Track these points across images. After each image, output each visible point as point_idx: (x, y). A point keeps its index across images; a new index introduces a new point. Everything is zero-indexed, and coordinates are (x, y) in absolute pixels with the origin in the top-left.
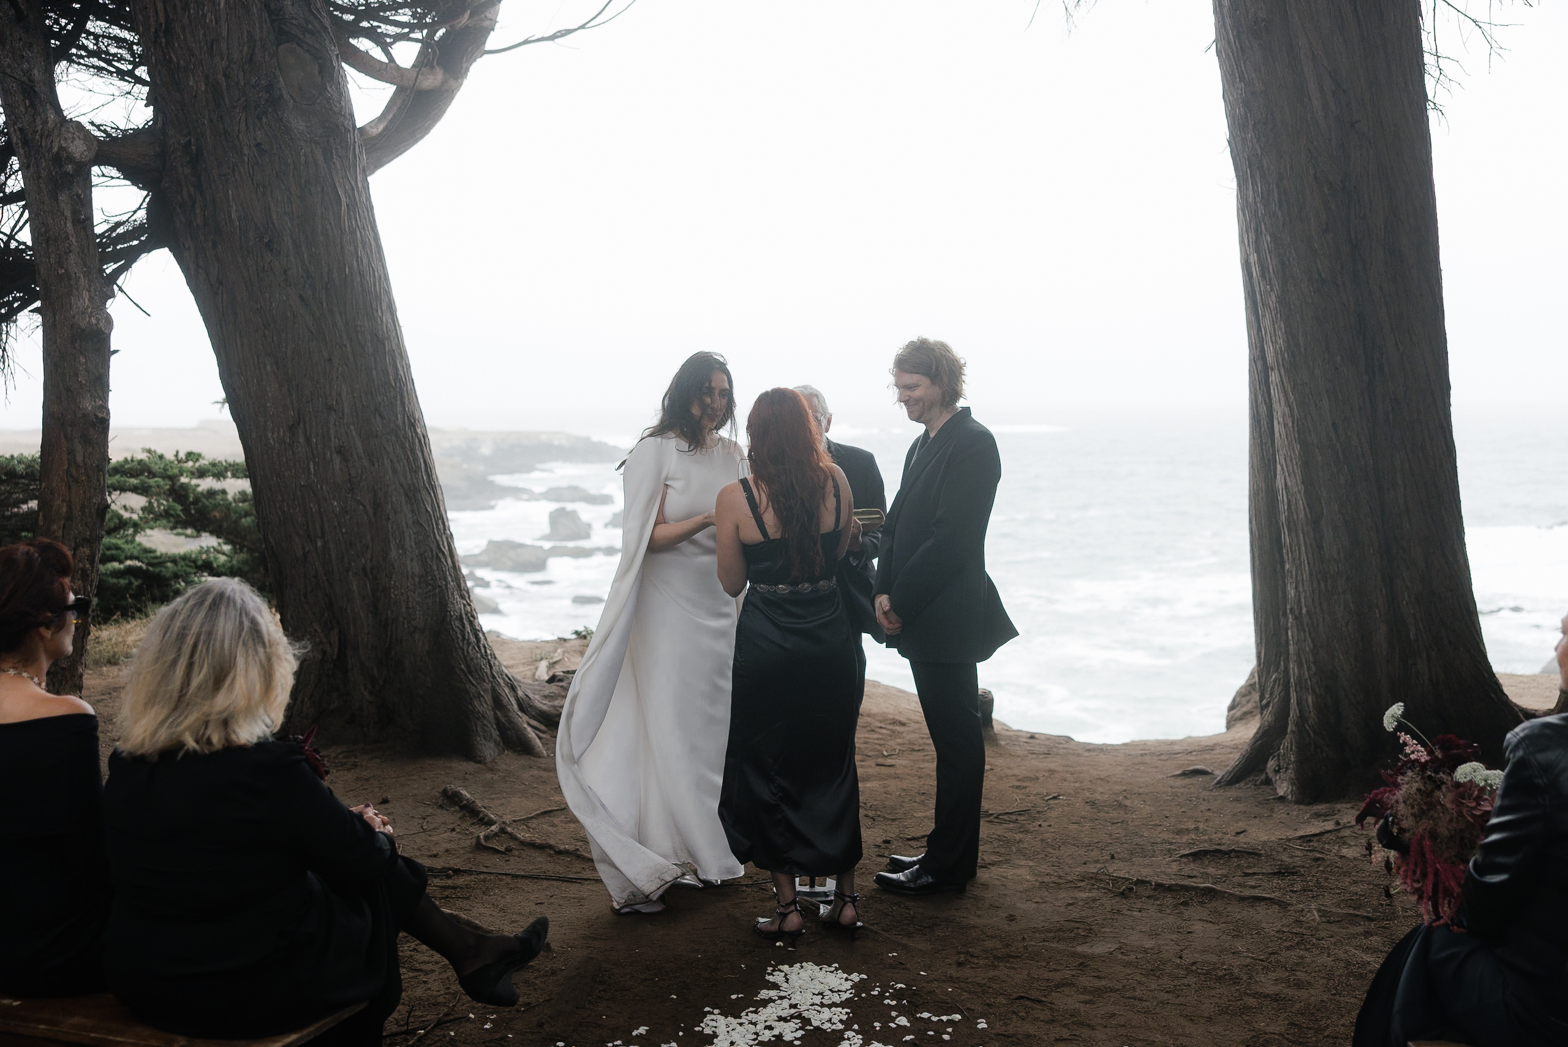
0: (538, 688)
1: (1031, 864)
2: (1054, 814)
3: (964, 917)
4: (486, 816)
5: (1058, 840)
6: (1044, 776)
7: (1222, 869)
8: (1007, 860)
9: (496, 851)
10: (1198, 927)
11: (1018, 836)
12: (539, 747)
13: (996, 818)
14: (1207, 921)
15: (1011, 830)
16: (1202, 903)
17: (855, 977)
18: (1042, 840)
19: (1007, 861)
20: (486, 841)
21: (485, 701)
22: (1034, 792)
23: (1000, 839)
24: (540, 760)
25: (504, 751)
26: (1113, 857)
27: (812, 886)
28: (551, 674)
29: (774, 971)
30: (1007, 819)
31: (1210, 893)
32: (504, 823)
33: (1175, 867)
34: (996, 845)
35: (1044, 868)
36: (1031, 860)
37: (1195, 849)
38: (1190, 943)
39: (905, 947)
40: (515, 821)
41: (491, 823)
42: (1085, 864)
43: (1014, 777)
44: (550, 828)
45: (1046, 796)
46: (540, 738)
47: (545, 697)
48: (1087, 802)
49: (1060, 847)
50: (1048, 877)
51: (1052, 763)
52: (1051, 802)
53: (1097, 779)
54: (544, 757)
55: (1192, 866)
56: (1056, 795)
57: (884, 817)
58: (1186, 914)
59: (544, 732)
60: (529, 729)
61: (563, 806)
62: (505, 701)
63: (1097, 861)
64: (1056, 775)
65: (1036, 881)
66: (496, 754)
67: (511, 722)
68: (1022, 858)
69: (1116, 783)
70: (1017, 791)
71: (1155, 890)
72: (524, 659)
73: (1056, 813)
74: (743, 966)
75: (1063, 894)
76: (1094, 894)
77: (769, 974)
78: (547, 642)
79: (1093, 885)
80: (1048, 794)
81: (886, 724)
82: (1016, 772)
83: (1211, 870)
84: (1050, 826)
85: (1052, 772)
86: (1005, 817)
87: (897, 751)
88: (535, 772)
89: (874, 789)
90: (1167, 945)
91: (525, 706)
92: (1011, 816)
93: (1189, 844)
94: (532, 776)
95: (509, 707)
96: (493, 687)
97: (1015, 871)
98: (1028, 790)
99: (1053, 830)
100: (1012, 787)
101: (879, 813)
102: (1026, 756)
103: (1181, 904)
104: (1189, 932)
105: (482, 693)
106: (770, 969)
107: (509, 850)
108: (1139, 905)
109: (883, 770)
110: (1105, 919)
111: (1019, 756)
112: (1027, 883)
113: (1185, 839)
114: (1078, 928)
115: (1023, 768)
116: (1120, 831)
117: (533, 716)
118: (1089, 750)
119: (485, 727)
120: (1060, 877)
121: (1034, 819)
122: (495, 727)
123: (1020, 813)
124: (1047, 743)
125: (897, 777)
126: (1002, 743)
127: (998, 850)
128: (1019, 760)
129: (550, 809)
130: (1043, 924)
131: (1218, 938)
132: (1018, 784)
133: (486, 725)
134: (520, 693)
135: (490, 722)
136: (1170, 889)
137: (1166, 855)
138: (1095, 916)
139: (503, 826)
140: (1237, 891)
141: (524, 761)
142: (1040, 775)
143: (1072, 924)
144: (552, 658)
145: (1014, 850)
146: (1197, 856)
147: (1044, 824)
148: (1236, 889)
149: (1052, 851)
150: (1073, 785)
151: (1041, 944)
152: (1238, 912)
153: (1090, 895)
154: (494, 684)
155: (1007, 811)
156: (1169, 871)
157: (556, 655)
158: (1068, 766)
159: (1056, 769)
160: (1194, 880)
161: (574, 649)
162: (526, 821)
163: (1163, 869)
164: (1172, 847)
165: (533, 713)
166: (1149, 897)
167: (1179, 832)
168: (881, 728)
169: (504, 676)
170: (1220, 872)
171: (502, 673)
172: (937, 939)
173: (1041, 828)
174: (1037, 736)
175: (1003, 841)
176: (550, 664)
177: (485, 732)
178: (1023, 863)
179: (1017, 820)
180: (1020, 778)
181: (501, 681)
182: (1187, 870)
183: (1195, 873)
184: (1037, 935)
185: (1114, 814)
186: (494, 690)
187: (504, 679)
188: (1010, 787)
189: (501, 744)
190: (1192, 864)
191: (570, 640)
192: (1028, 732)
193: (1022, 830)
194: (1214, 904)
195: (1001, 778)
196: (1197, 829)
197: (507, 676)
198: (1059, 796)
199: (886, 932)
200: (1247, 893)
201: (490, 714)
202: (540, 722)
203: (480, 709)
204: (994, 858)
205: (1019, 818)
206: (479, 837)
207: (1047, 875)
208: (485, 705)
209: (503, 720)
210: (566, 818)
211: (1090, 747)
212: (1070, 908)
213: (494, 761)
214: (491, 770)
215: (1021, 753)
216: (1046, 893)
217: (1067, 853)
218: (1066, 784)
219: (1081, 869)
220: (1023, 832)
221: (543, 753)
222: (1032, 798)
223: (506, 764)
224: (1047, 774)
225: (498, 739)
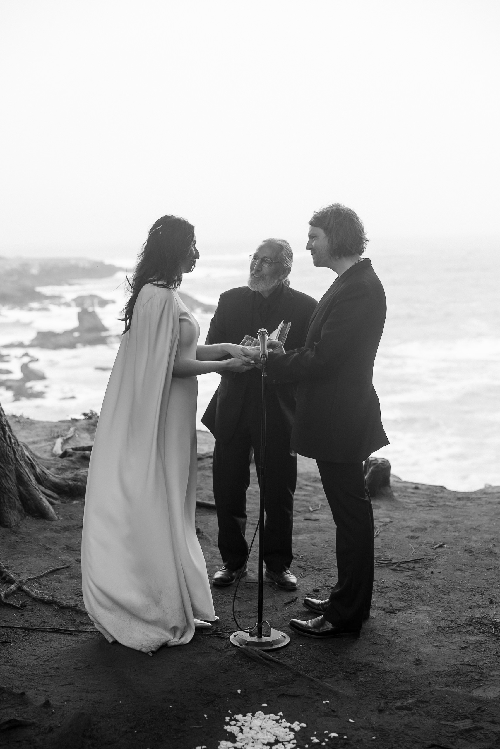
0: (53, 462)
1: (429, 609)
2: (441, 561)
3: (381, 662)
4: (8, 575)
5: (447, 586)
6: (430, 527)
9: (14, 608)
11: (416, 583)
12: (52, 513)
13: (398, 566)
17: (296, 726)
18: (435, 586)
19: (410, 607)
20: (6, 598)
21: (11, 479)
22: (425, 542)
23: (402, 585)
24: (53, 523)
25: (25, 516)
26: (491, 602)
27: (260, 637)
28: (64, 450)
29: (231, 720)
30: (407, 567)
32: (21, 581)
34: (400, 591)
35: (439, 613)
36: (428, 605)
39: (336, 694)
40: (29, 580)
41: (11, 582)
42: (470, 608)
43: (408, 529)
44: (57, 585)
45: (434, 545)
46: (52, 504)
47: (58, 470)
48: (466, 550)
49: (449, 592)
50: (443, 621)
51: (436, 515)
52: (438, 550)
53: (471, 528)
54: (56, 520)
56: (441, 543)
57: (313, 567)
59: (56, 499)
60: (43, 497)
61: (67, 565)
62: (26, 478)
63: (479, 607)
64: (440, 526)
66: (19, 520)
67: (31, 494)
68: (421, 604)
69: (485, 532)
70: (412, 541)
72: (46, 435)
73: (443, 560)
74: (205, 716)
75: (457, 638)
76: (481, 637)
77: (228, 724)
78: (63, 422)
79: (479, 629)
80: (435, 543)
81: (310, 482)
82: (410, 523)
84: (440, 573)
85: (436, 522)
86: (405, 565)
87: (320, 506)
88: (48, 534)
89: (305, 541)
91: (41, 480)
92: (410, 565)
94: (46, 537)
95: (28, 482)
96: (17, 470)
98: (420, 539)
99: (443, 577)
100: (408, 537)
101: (309, 563)
102: (416, 508)
105: (8, 473)
106: (227, 719)
107: (23, 606)
109: (311, 524)
110: (493, 662)
111: (410, 509)
114: (472, 672)
115: (414, 519)
116: (494, 576)
117: (48, 487)
118: (459, 499)
119: (10, 499)
120: (452, 622)
121: (427, 566)
122: (18, 498)
123: (416, 561)
124: (429, 493)
125: (320, 530)
127: (401, 596)
128: (410, 512)
129: (58, 568)
130: (443, 668)
132: (412, 534)
133: (11, 498)
135: (14, 495)
139: (20, 585)
141: (40, 525)
142: (427, 525)
143: (467, 667)
144: (66, 435)
147: (435, 571)
149: (444, 596)
150: (453, 534)
151: (444, 689)
153: (478, 638)
154: (17, 466)
155: (406, 560)
157: (69, 432)
159: (439, 520)
161: (82, 427)
162: (38, 579)
165: (48, 485)
168: (306, 485)
172: (360, 685)
174: (419, 486)
175: (405, 588)
176: (64, 440)
177: (10, 502)
178: (422, 608)
179: (414, 567)
180: (413, 528)
181: (23, 463)
185: (487, 561)
186: (17, 472)
188: (406, 537)
189: (24, 511)
191: (80, 420)
192: (413, 483)
193: (419, 576)
195: (399, 529)
197: (27, 457)
198: (443, 545)
199: (319, 679)
201: (14, 489)
202: (54, 491)
203: (7, 485)
204: (400, 604)
205: (417, 566)
207: (442, 619)
208: (10, 482)
209: (24, 492)
210: (69, 575)
211: (459, 496)
212: (464, 651)
213: (17, 525)
214: (15, 533)
215: (410, 506)
216: (443, 638)
217: (456, 599)
218: (448, 533)
219: (468, 614)
220: (419, 579)
221: (55, 518)
222: (423, 546)
223: (26, 527)
224: (432, 525)
225: (21, 507)
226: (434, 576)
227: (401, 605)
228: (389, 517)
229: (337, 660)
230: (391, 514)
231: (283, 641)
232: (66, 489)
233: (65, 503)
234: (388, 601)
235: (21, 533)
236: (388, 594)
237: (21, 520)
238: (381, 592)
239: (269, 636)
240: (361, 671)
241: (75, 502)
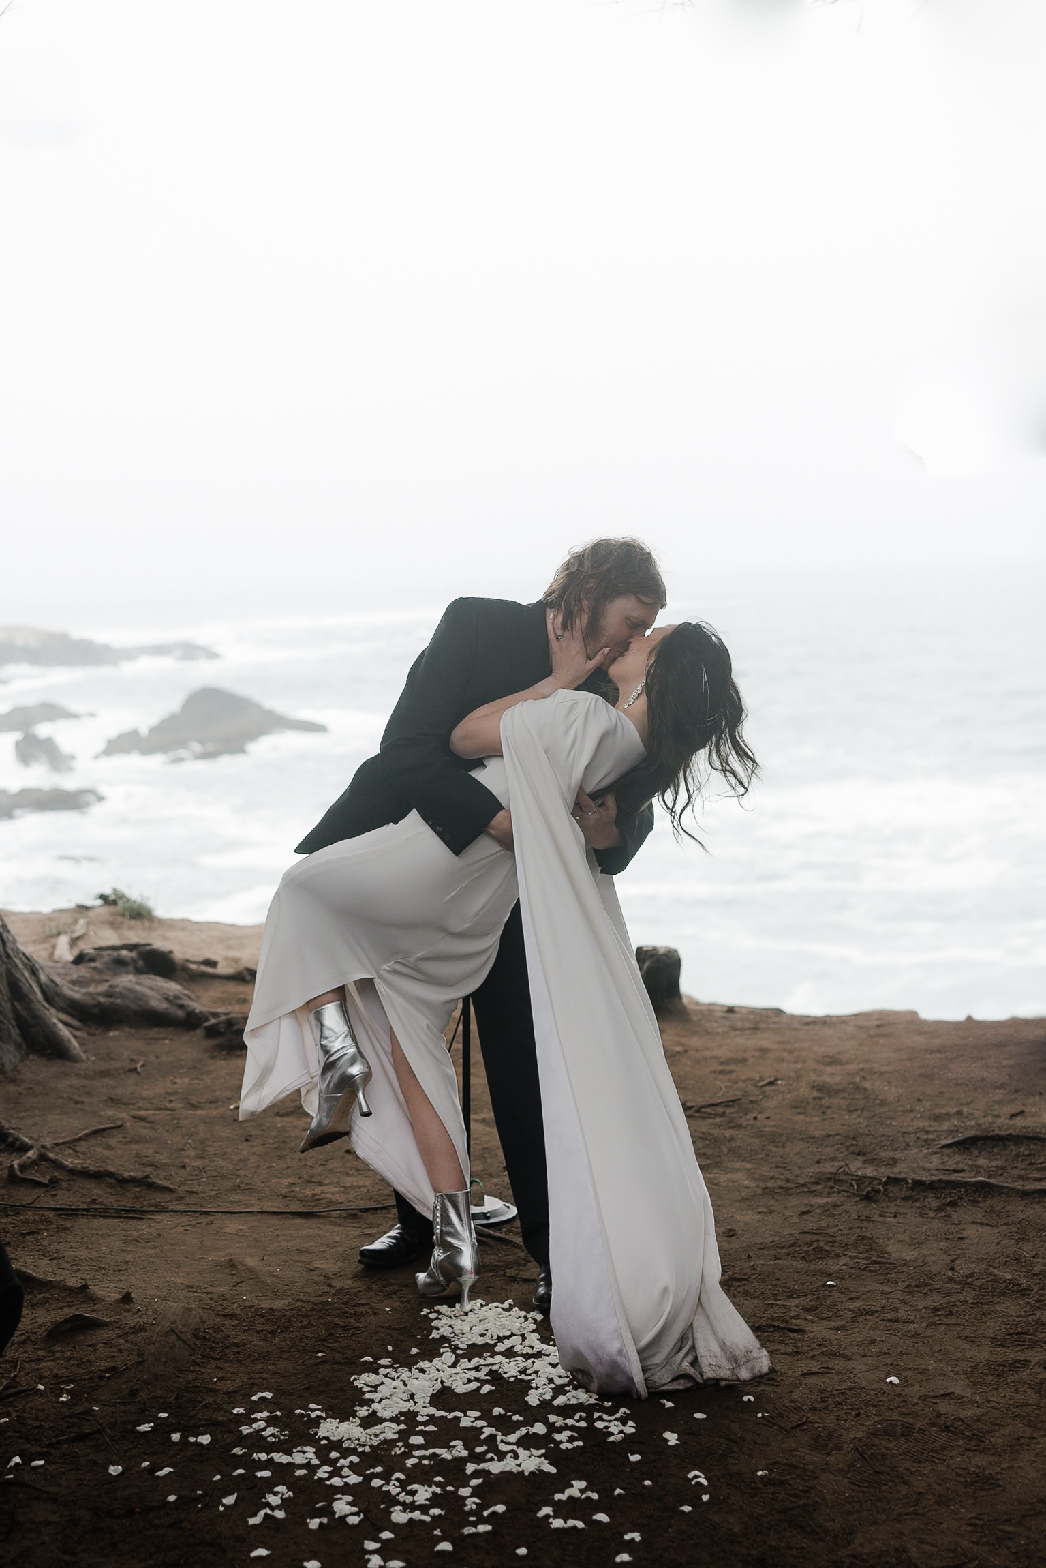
0: (64, 971)
1: (748, 1166)
2: (772, 1103)
4: (18, 1139)
5: (780, 1135)
6: (753, 1057)
7: (997, 1159)
8: (717, 1163)
9: (38, 1184)
10: (971, 1232)
11: (728, 1133)
12: (75, 1048)
13: (698, 1111)
14: (983, 1224)
15: (719, 1126)
16: (975, 1202)
18: (759, 1137)
20: (21, 1171)
22: (744, 1078)
24: (78, 1065)
25: (28, 1055)
28: (76, 952)
30: (713, 1112)
31: (984, 1189)
32: (43, 1147)
33: (935, 1161)
35: (766, 1171)
36: (748, 1162)
37: (960, 1137)
38: (963, 1252)
40: (57, 1144)
41: (25, 1148)
42: (818, 1162)
43: (716, 1060)
44: (106, 1152)
45: (759, 1081)
46: (75, 1037)
47: (73, 982)
48: (813, 1087)
49: (783, 1143)
50: (773, 1181)
51: (763, 1040)
52: (768, 1089)
53: (825, 1057)
54: (83, 1061)
55: (958, 1158)
56: (772, 1079)
58: (954, 1215)
59: (77, 1029)
60: (60, 1025)
61: (118, 1123)
62: (25, 989)
63: (834, 1159)
64: (771, 1055)
65: (756, 1186)
66: (18, 1060)
67: (35, 1016)
68: (736, 1159)
69: (849, 1061)
70: (721, 1077)
71: (912, 1189)
72: (39, 934)
73: (775, 1102)
75: (794, 1201)
76: (835, 1198)
78: (62, 911)
79: (832, 1188)
80: (761, 1079)
82: (717, 1052)
83: (982, 1162)
84: (768, 1118)
85: (764, 1051)
86: (709, 1110)
88: (74, 1081)
90: (933, 1255)
91: (51, 995)
92: (716, 1108)
93: (951, 1132)
94: (70, 1086)
95: (30, 997)
96: (8, 970)
97: (729, 1176)
98: (734, 1076)
99: (773, 1123)
100: (714, 1072)
102: (727, 1034)
103: (948, 1204)
104: (961, 1239)
107: (54, 1183)
108: (893, 1210)
110: (851, 1228)
112: (746, 1190)
113: (945, 1126)
114: (817, 1241)
115: (725, 1048)
117: (62, 1008)
118: (808, 1024)
120: (788, 1180)
121: (746, 1111)
122: (14, 1023)
123: (728, 1104)
124: (751, 1017)
126: (695, 1019)
128: (718, 1038)
129: (102, 1127)
130: (770, 1239)
131: (997, 1244)
132: (721, 1068)
134: (43, 977)
135: (7, 1019)
136: (932, 1187)
137: (922, 1146)
138: (837, 1226)
139: (43, 1151)
140: (1018, 1185)
141: (55, 1067)
142: (748, 1056)
143: (809, 1236)
144: (73, 932)
145: (725, 1150)
146: (966, 1145)
147: (759, 1116)
148: (1017, 1183)
149: (773, 1149)
150: (793, 1065)
151: (772, 1263)
152: (1020, 1210)
153: (829, 1200)
154: (10, 966)
155: (711, 1102)
156: (928, 1165)
157: (78, 927)
158: (783, 1043)
159: (769, 1047)
160: (962, 1174)
161: (100, 919)
162: (71, 1144)
163: (921, 1164)
164: (930, 1136)
165: (62, 1004)
166: (905, 1199)
167: (937, 1118)
169: (21, 955)
170: (994, 1164)
171: (18, 951)
173: (756, 1122)
174: (736, 1009)
175: (709, 1141)
176: (72, 939)
177: (2, 1030)
178: (738, 1165)
179: (724, 1113)
180: (722, 1060)
181: (17, 961)
182: (951, 1164)
183: (961, 1166)
184: (766, 1252)
185: (850, 1100)
186: (9, 974)
187: (21, 959)
188: (711, 1072)
189: (24, 1046)
190: (957, 1156)
191: (94, 907)
192: (725, 1006)
193: (732, 1125)
194: (989, 1202)
195: (697, 1062)
196: (959, 1113)
197: (24, 954)
198: (776, 1080)
200: (1031, 1186)
201: (8, 1008)
202: (74, 1016)
205: (728, 1110)
206: (12, 1166)
207: (772, 1178)
209: (24, 1013)
210: (125, 1138)
211: (809, 1020)
212: (805, 1217)
213: (15, 1069)
214: (13, 1081)
215: (720, 1030)
216: (772, 1202)
217: (794, 1151)
218: (784, 1065)
219: (812, 1170)
220: (732, 1128)
221: (81, 1057)
222: (741, 1084)
223: (32, 1073)
224: (757, 1054)
225: (19, 1039)
226: (758, 1123)
228: (683, 1045)
230: (685, 1040)
232: (96, 1011)
233: (93, 1035)
235: (24, 1081)
237: (21, 1061)
239: (483, 1205)
241: (111, 1034)
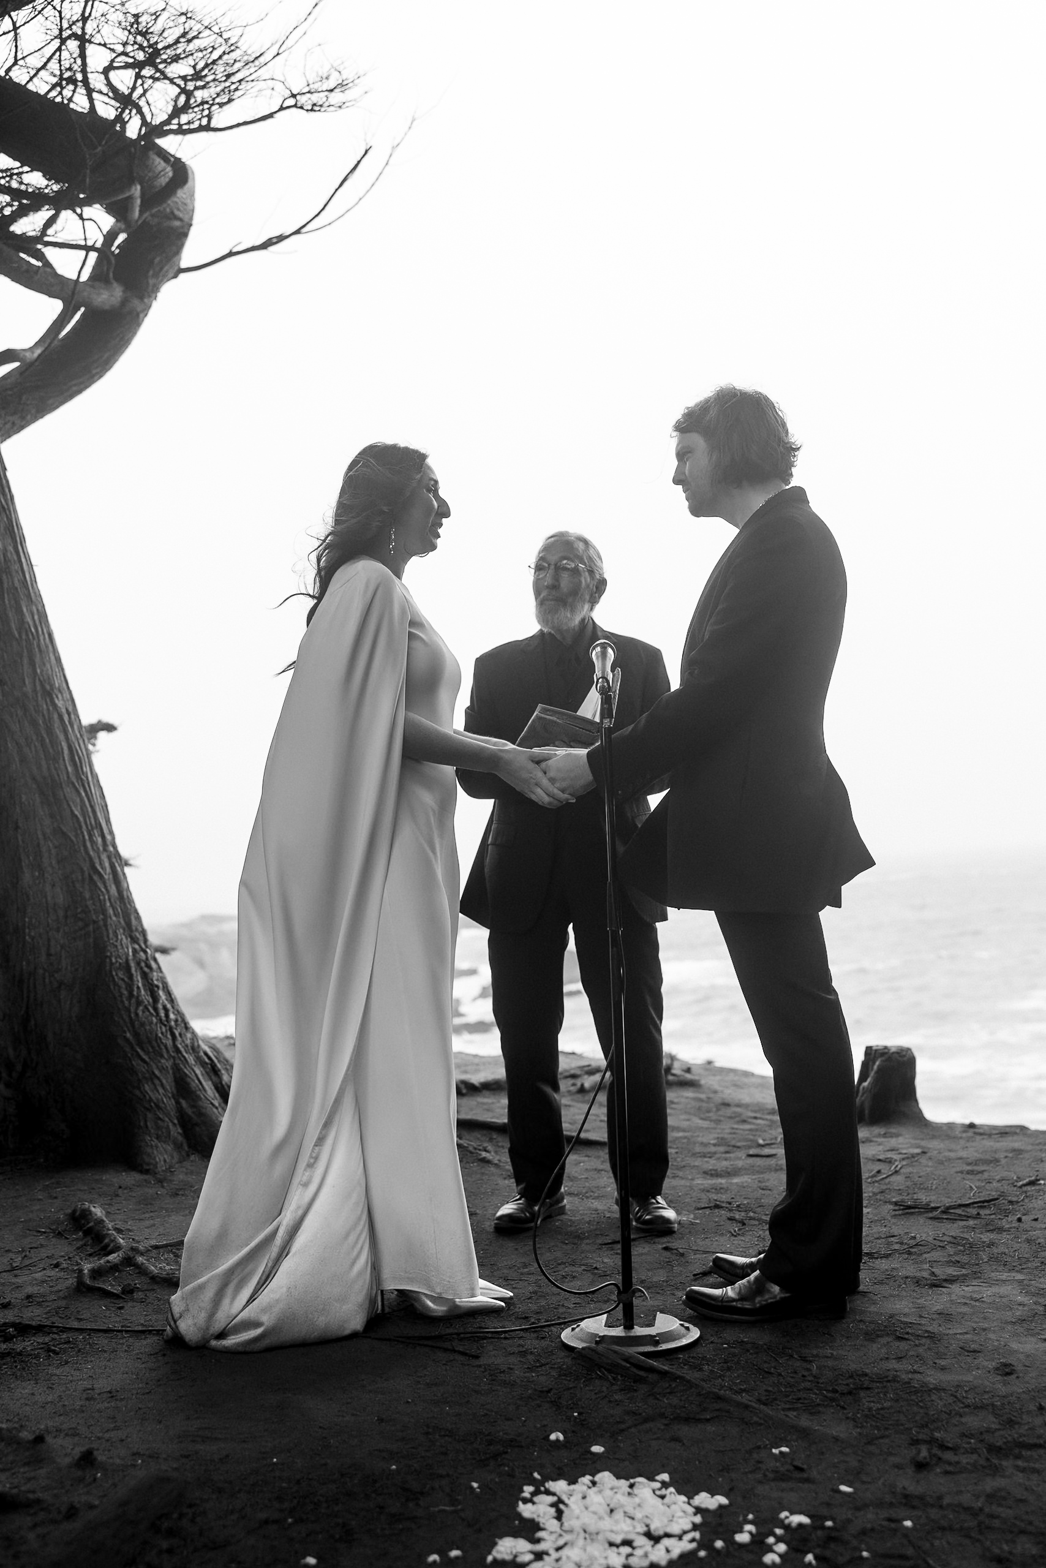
1: (1020, 1277)
3: (915, 1372)
11: (986, 1237)
13: (943, 1212)
15: (972, 1229)
18: (1028, 1241)
19: (976, 1275)
20: (92, 1279)
21: (162, 1086)
22: (998, 1178)
23: (955, 1241)
27: (629, 1326)
30: (963, 1214)
36: (1018, 1271)
39: (804, 1434)
45: (1016, 1181)
51: (1015, 1142)
52: (1028, 1188)
64: (1026, 1156)
65: (1035, 1303)
70: (970, 1177)
84: (1036, 1220)
86: (958, 1211)
92: (967, 1209)
96: (176, 1065)
98: (986, 1175)
99: (1042, 1227)
105: (157, 1074)
121: (1006, 1212)
123: (982, 1205)
127: (955, 1258)
139: (131, 1254)
145: (984, 1257)
147: (1026, 1218)
154: (178, 1061)
155: (960, 1202)
159: (1023, 1148)
172: (866, 1416)
173: (1021, 1225)
175: (963, 1245)
178: (1005, 1276)
179: (979, 1214)
181: (191, 1058)
187: (198, 1057)
193: (991, 1227)
195: (940, 1162)
198: (1038, 1180)
199: (765, 1404)
204: (952, 1271)
205: (984, 1211)
208: (161, 1090)
218: (1044, 1165)
220: (992, 1231)
222: (995, 1184)
226: (1024, 1225)
227: (955, 1273)
229: (809, 1370)
231: (684, 1336)
234: (927, 1266)
236: (925, 1256)
238: (910, 1253)
239: (652, 1325)
240: (868, 1389)
